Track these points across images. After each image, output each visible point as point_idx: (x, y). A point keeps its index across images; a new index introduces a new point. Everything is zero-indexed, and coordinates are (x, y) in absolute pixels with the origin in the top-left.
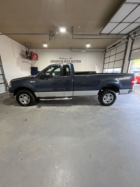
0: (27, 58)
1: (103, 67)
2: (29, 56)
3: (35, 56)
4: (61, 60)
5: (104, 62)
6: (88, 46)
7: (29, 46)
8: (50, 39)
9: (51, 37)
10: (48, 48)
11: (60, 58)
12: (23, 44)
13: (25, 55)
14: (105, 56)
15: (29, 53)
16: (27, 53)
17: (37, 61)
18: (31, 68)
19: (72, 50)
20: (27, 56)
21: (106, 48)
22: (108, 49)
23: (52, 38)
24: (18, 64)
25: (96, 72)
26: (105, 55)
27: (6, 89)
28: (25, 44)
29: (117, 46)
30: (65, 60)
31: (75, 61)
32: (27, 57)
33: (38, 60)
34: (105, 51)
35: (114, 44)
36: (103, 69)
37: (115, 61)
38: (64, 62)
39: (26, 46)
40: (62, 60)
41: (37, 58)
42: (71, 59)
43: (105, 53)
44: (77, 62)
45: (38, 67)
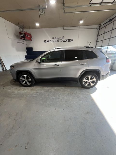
0: (21, 39)
1: (96, 45)
2: (22, 36)
3: (29, 36)
4: (53, 39)
5: (97, 40)
7: (22, 26)
8: (39, 15)
11: (53, 38)
13: (19, 35)
14: (98, 34)
15: (22, 33)
16: (20, 33)
18: (26, 48)
19: (65, 28)
20: (21, 36)
21: (100, 24)
22: (103, 25)
23: (42, 14)
26: (99, 32)
27: (2, 69)
28: (17, 24)
30: (58, 39)
31: (67, 40)
33: (32, 40)
34: (100, 27)
35: (111, 18)
36: (96, 47)
37: (110, 38)
38: (56, 41)
40: (55, 39)
41: (31, 38)
42: (63, 38)
43: (100, 29)
44: (69, 41)
45: (32, 48)
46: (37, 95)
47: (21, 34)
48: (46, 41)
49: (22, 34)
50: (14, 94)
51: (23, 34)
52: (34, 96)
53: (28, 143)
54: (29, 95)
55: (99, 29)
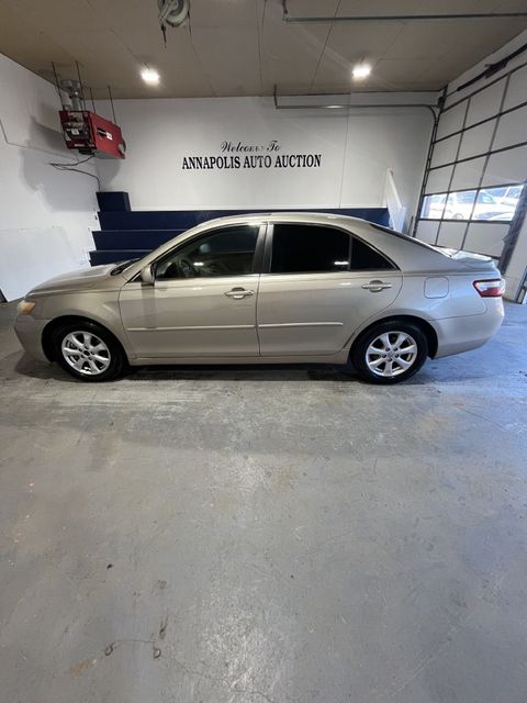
0: (70, 146)
1: (424, 186)
2: (75, 132)
3: (109, 136)
4: (229, 154)
5: (429, 160)
6: (361, 72)
7: (74, 82)
8: (163, 28)
9: (172, 13)
10: (165, 93)
11: (227, 147)
12: (40, 73)
13: (58, 127)
14: (434, 133)
15: (75, 120)
16: (65, 117)
17: (122, 161)
18: (98, 194)
19: (282, 101)
20: (70, 134)
21: (446, 88)
22: (459, 89)
23: (175, 19)
24: (30, 176)
25: (387, 209)
26: (436, 125)
28: (49, 69)
29: (511, 65)
30: (249, 154)
31: (294, 161)
32: (68, 139)
33: (122, 156)
34: (442, 100)
35: (493, 59)
36: (423, 196)
37: (490, 153)
38: (242, 165)
39: (59, 85)
40: (235, 154)
41: (121, 146)
42: (274, 148)
43: (441, 112)
44: (302, 164)
45: (127, 194)
46: (174, 414)
47: (68, 120)
48: (191, 163)
49: (75, 124)
50: (61, 412)
51: (81, 124)
52: (160, 418)
53: (162, 631)
54: (133, 414)
55: (437, 111)
